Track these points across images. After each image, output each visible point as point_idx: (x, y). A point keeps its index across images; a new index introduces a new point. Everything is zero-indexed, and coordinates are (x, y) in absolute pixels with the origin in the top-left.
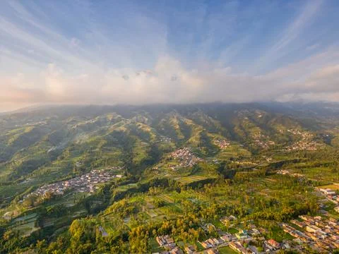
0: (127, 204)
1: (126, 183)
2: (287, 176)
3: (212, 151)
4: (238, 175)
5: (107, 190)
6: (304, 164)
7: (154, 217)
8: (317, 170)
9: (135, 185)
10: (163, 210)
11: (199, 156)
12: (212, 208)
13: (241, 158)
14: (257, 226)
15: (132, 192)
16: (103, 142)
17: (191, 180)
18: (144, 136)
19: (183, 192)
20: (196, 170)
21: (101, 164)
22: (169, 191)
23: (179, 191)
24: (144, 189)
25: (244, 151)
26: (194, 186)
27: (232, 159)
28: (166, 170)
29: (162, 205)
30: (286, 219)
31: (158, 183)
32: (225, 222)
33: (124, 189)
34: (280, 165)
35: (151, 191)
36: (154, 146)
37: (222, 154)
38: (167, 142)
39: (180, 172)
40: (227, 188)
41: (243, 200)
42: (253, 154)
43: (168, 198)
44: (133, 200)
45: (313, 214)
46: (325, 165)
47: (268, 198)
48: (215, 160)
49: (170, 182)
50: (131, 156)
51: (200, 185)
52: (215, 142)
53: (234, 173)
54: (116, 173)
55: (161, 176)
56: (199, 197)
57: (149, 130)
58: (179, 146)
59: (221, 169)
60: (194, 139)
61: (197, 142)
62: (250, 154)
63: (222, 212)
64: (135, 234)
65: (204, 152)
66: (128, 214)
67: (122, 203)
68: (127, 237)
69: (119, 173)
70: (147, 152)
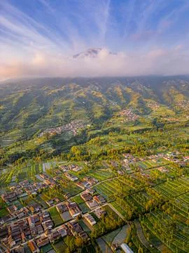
0: (99, 139)
1: (95, 130)
3: (147, 111)
4: (166, 126)
5: (84, 132)
7: (117, 146)
9: (100, 131)
10: (121, 143)
12: (152, 143)
13: (168, 116)
14: (179, 151)
15: (100, 134)
16: (73, 104)
17: (135, 129)
18: (99, 101)
19: (131, 135)
20: (137, 123)
21: (75, 118)
22: (122, 134)
23: (129, 135)
24: (106, 133)
25: (170, 112)
26: (138, 131)
27: (161, 117)
28: (117, 122)
29: (120, 140)
31: (113, 130)
33: (95, 132)
35: (110, 133)
36: (106, 108)
38: (114, 105)
39: (127, 124)
42: (177, 113)
43: (122, 137)
44: (102, 138)
48: (149, 117)
49: (121, 129)
50: (92, 113)
51: (141, 132)
52: (148, 105)
53: (163, 125)
54: (86, 124)
55: (115, 126)
57: (101, 96)
58: (123, 108)
59: (154, 123)
60: (134, 103)
61: (136, 105)
62: (174, 113)
63: (157, 145)
64: (110, 153)
65: (141, 112)
66: (102, 144)
67: (97, 138)
68: (105, 154)
69: (88, 123)
70: (101, 112)
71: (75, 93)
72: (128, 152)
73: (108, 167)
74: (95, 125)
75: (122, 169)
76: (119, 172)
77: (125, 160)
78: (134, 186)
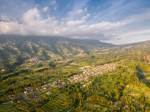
0: (9, 80)
1: (7, 73)
2: (73, 65)
3: (48, 58)
4: (57, 66)
6: (79, 61)
7: (23, 83)
8: (82, 62)
9: (12, 73)
10: (26, 80)
11: (42, 60)
12: (46, 77)
13: (59, 60)
14: (60, 80)
15: (11, 76)
17: (38, 69)
18: (14, 52)
19: (35, 74)
20: (40, 65)
22: (29, 74)
23: (33, 73)
24: (17, 74)
25: (60, 58)
26: (40, 71)
27: (55, 61)
28: (26, 66)
29: (26, 78)
30: (69, 77)
31: (23, 71)
32: (50, 80)
33: (7, 75)
34: (71, 62)
35: (20, 74)
36: (20, 57)
37: (52, 59)
38: (26, 55)
39: (33, 67)
40: (52, 70)
41: (57, 73)
42: (63, 58)
43: (28, 76)
44: (12, 79)
45: (77, 74)
46: (85, 61)
47: (65, 72)
48: (48, 61)
49: (29, 71)
50: (8, 61)
51: (42, 71)
52: (49, 55)
53: (55, 65)
54: (1, 69)
55: (25, 69)
56: (41, 74)
57: (16, 49)
58: (32, 56)
59: (50, 65)
60: (39, 53)
61: (41, 54)
62: (62, 58)
63: (49, 78)
64: (16, 88)
65: (44, 59)
66: (11, 83)
67: (8, 80)
68: (12, 90)
69: (3, 69)
70: (16, 59)
72: (30, 85)
73: (11, 100)
74: (8, 69)
75: (22, 98)
76: (19, 102)
77: (25, 92)
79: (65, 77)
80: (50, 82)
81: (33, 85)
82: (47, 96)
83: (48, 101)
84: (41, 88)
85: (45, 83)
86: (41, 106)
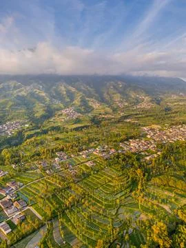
0: (35, 140)
1: (33, 130)
2: (129, 122)
3: (88, 109)
4: (103, 123)
5: (20, 133)
6: (140, 116)
7: (53, 145)
8: (146, 119)
9: (39, 130)
10: (58, 142)
11: (80, 113)
12: (86, 139)
13: (106, 113)
14: (108, 145)
15: (37, 134)
17: (75, 126)
18: (41, 99)
19: (70, 133)
20: (78, 121)
21: (12, 118)
22: (61, 133)
23: (67, 132)
24: (45, 132)
25: (108, 109)
26: (76, 129)
27: (100, 114)
28: (58, 121)
29: (57, 139)
30: (122, 141)
31: (53, 129)
32: (92, 145)
33: (33, 132)
34: (126, 117)
35: (49, 132)
36: (48, 107)
37: (95, 111)
38: (57, 104)
39: (67, 122)
40: (96, 129)
41: (103, 134)
42: (113, 111)
43: (60, 136)
44: (39, 138)
45: (135, 139)
46: (151, 116)
47: (116, 133)
48: (90, 115)
49: (62, 128)
50: (33, 113)
51: (80, 129)
52: (90, 104)
53: (100, 122)
54: (24, 124)
55: (56, 125)
56: (79, 134)
57: (44, 94)
58: (67, 106)
59: (93, 120)
60: (77, 102)
61: (79, 104)
62: (112, 111)
64: (44, 152)
65: (83, 110)
66: (37, 144)
67: (33, 139)
68: (38, 155)
69: (26, 123)
70: (44, 110)
71: (15, 92)
72: (62, 150)
73: (37, 168)
74: (34, 125)
75: (52, 167)
76: (48, 172)
77: (56, 159)
78: (60, 184)
79: (115, 141)
80: (92, 148)
81: (67, 150)
82: (87, 167)
83: (88, 175)
84: (78, 155)
85: (84, 147)
86: (78, 182)
